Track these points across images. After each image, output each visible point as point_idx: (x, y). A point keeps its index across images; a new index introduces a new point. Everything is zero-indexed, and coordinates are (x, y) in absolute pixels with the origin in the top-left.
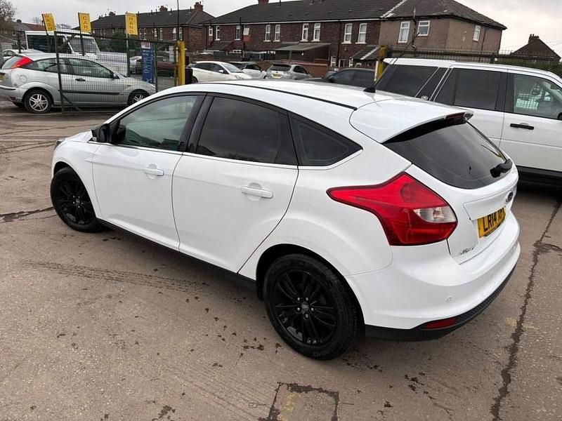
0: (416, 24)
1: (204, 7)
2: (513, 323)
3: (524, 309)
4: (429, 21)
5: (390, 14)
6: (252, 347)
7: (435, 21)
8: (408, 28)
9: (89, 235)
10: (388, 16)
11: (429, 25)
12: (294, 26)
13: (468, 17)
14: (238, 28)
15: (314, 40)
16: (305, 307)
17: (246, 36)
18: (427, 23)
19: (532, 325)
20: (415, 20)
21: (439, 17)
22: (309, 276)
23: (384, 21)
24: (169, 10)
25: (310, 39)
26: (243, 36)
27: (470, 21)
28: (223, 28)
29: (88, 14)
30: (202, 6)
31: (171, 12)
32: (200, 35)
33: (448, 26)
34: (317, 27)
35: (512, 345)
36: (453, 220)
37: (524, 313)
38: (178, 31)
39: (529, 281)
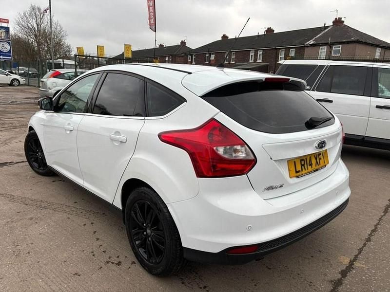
0: (331, 48)
1: (186, 44)
2: (346, 261)
3: (360, 251)
4: (341, 46)
5: (311, 42)
6: (112, 263)
7: (346, 45)
8: (325, 50)
9: (45, 177)
10: (311, 43)
11: (340, 48)
12: (244, 52)
13: (370, 42)
14: (207, 55)
15: (258, 61)
16: (149, 231)
17: (212, 60)
18: (339, 47)
19: (363, 264)
20: (330, 45)
21: (348, 43)
22: (149, 205)
23: (307, 47)
24: (165, 46)
25: (255, 60)
26: (210, 60)
27: (372, 45)
28: (197, 55)
29: (103, 46)
30: (185, 43)
31: (166, 47)
32: (183, 60)
33: (355, 49)
34: (260, 53)
35: (338, 280)
36: (252, 157)
37: (359, 254)
38: (169, 59)
39: (374, 228)
